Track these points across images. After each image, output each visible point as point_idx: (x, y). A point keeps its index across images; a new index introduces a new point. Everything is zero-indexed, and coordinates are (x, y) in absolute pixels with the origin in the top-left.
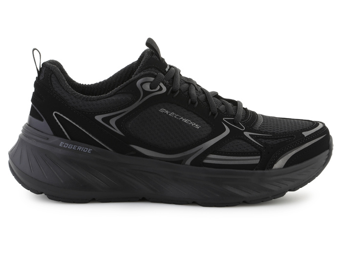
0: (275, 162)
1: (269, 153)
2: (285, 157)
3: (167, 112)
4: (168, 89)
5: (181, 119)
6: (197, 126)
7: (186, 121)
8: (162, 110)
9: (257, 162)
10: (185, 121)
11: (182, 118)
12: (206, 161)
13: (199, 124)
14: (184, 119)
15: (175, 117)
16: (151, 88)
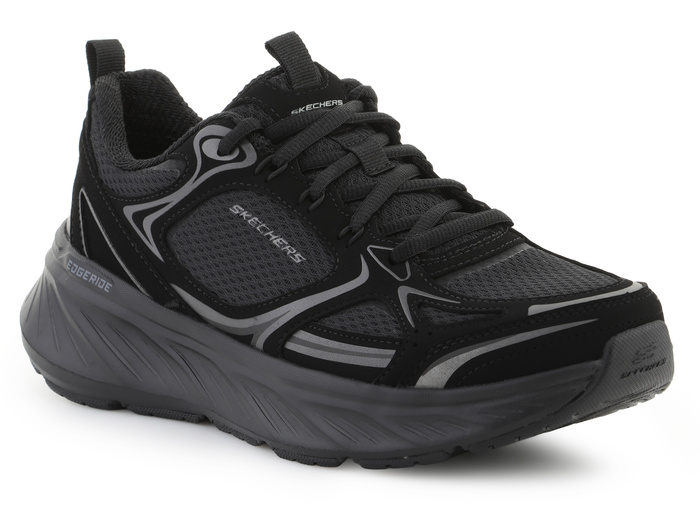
0: (422, 371)
1: (415, 345)
2: (450, 361)
3: (244, 214)
4: (260, 159)
5: (269, 237)
6: (298, 258)
7: (277, 241)
8: (236, 209)
9: (384, 363)
10: (275, 242)
11: (270, 233)
12: (290, 346)
13: (305, 253)
14: (274, 237)
15: (258, 228)
16: (220, 153)
